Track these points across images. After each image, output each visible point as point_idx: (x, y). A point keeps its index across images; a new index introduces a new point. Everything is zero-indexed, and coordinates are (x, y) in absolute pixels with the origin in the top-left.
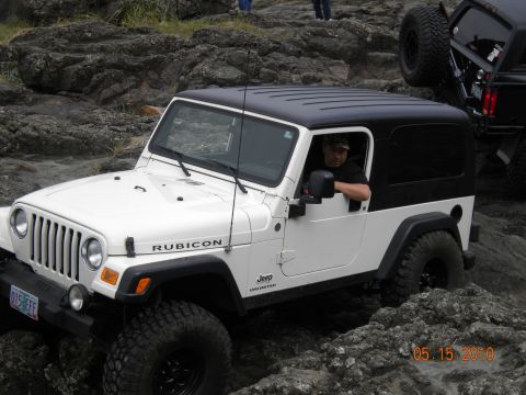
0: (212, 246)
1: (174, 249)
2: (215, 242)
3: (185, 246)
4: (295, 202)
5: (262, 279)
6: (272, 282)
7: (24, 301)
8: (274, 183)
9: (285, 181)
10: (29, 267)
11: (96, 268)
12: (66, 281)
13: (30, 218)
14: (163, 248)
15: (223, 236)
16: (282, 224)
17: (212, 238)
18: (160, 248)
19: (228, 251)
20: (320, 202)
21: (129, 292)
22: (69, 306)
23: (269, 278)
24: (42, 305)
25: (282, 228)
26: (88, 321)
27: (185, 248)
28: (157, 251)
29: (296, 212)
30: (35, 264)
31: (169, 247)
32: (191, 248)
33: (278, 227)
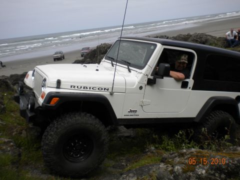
0: (103, 90)
1: (82, 89)
2: (105, 89)
3: (88, 88)
5: (131, 111)
6: (137, 114)
14: (76, 87)
15: (109, 87)
16: (143, 86)
17: (103, 87)
18: (74, 87)
20: (162, 78)
21: (47, 104)
23: (135, 111)
25: (143, 89)
28: (73, 88)
29: (151, 82)
31: (79, 87)
32: (92, 90)
33: (141, 88)
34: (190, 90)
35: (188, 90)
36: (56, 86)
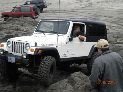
0: (53, 46)
4: (70, 38)
5: (64, 55)
6: (66, 56)
7: (12, 60)
9: (68, 33)
11: (28, 50)
14: (43, 45)
15: (56, 43)
16: (68, 42)
17: (53, 44)
19: (57, 47)
20: (76, 37)
21: (37, 53)
23: (65, 54)
25: (68, 43)
26: (28, 60)
27: (48, 46)
28: (42, 46)
29: (71, 40)
30: (13, 53)
31: (44, 45)
32: (49, 46)
33: (67, 43)
34: (85, 42)
35: (84, 42)
36: (35, 46)
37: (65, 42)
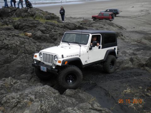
1: (71, 56)
4: (90, 47)
7: (43, 69)
8: (86, 44)
9: (88, 44)
10: (43, 63)
11: (56, 61)
12: (51, 64)
13: (43, 54)
15: (79, 53)
17: (77, 54)
19: (80, 56)
20: (94, 47)
21: (64, 64)
22: (52, 68)
24: (47, 69)
25: (88, 52)
26: (57, 70)
29: (90, 49)
30: (44, 62)
32: (73, 56)
34: (101, 49)
37: (86, 51)
